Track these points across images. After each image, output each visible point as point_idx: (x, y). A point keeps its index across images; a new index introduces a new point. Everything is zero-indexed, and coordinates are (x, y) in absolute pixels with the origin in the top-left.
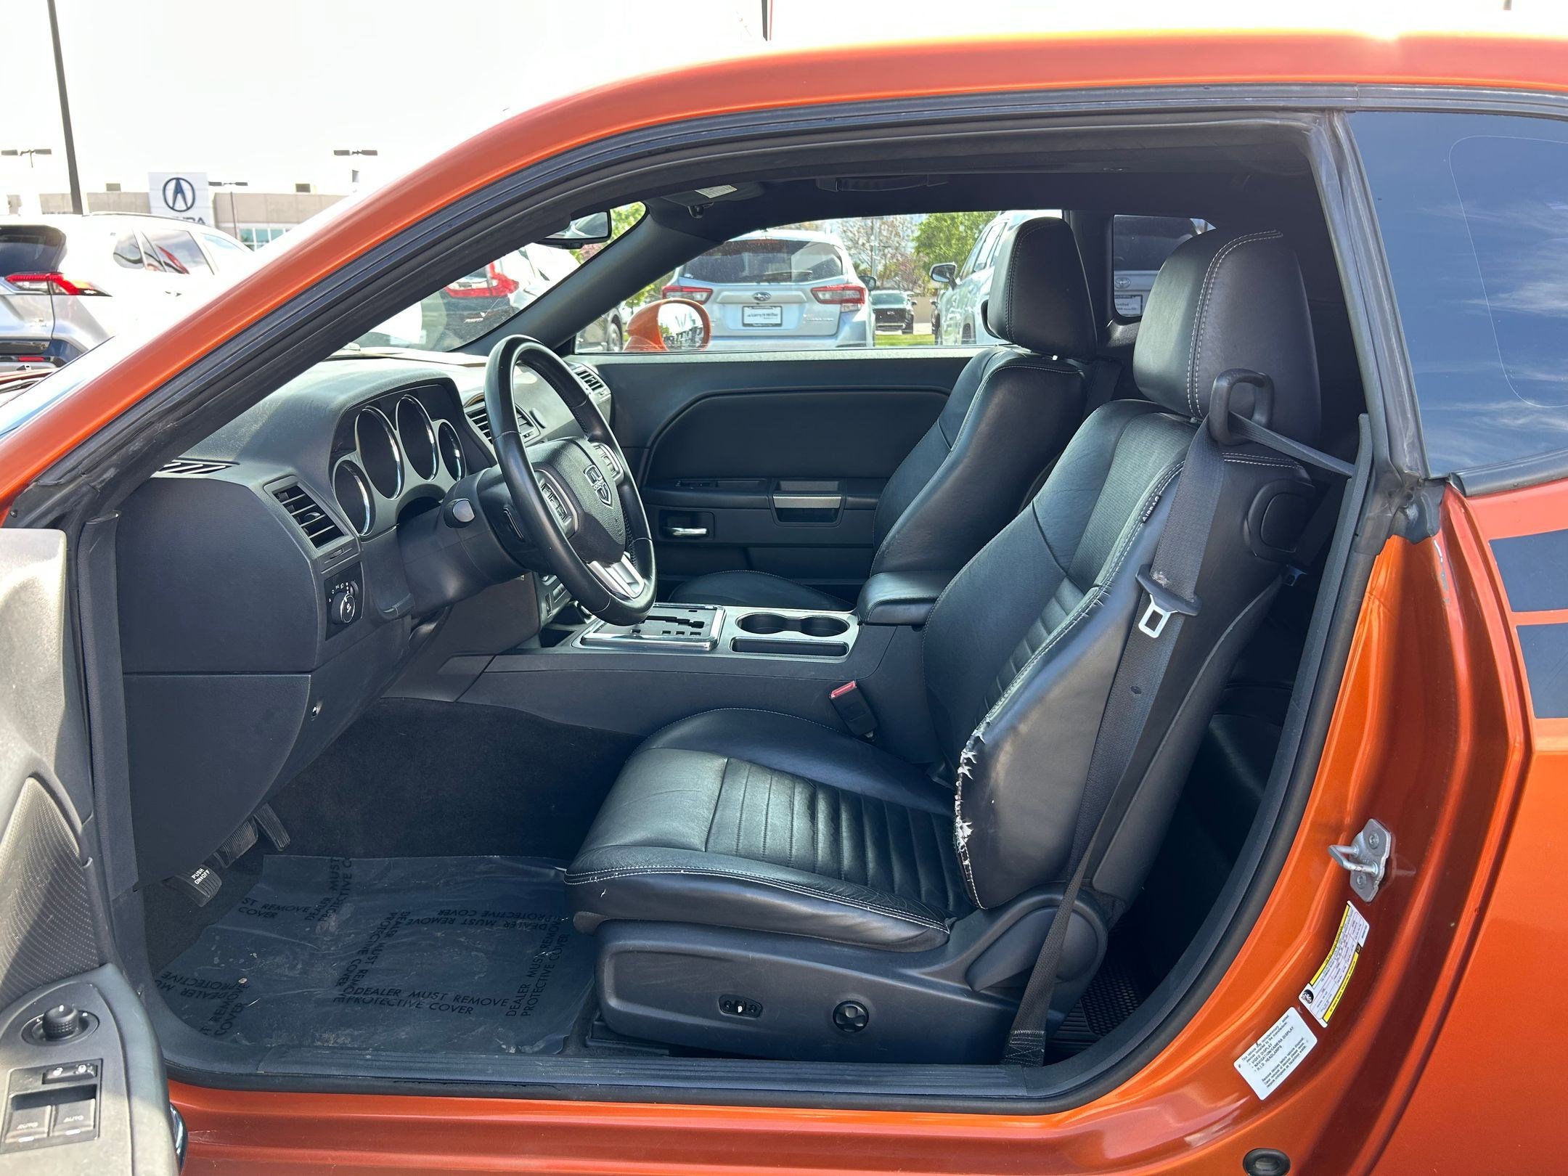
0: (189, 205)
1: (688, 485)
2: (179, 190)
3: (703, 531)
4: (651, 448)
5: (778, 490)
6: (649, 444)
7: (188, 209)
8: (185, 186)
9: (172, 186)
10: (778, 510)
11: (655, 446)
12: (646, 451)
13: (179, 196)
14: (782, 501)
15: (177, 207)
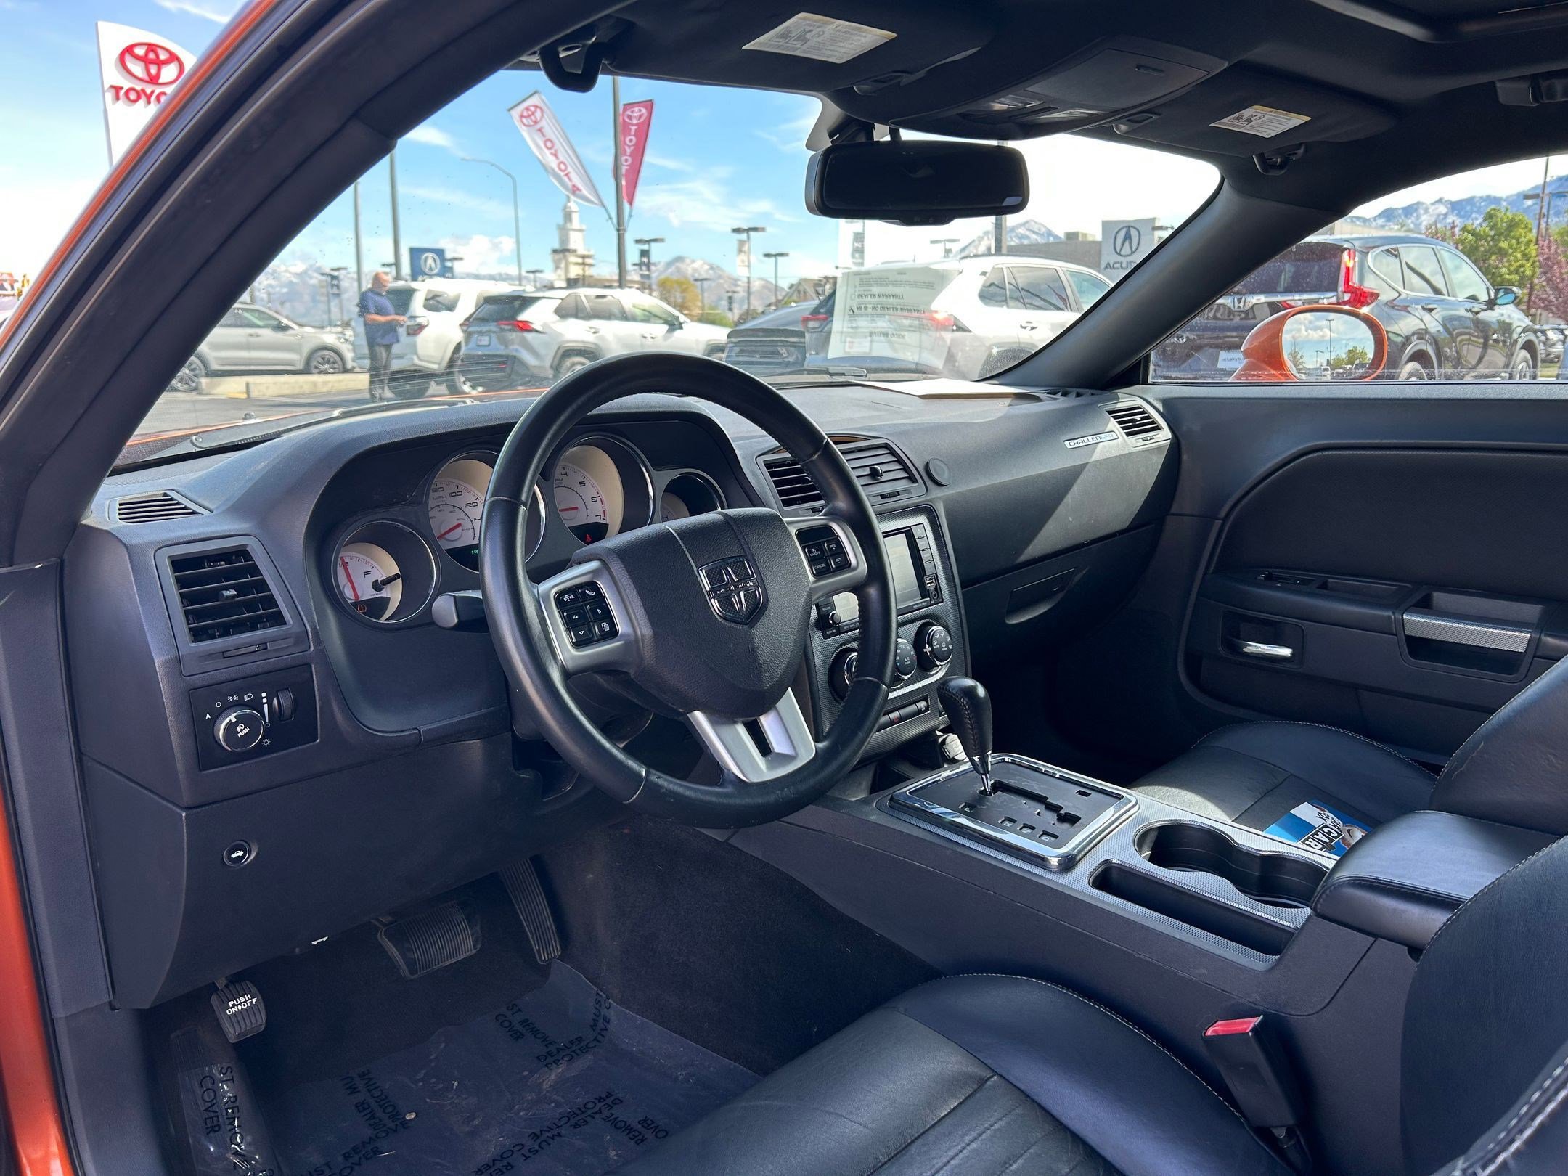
0: (1133, 250)
1: (1277, 579)
2: (1128, 237)
3: (1286, 652)
4: (1225, 520)
5: (1424, 606)
6: (1223, 513)
7: (1132, 253)
8: (1134, 233)
9: (1122, 234)
10: (1409, 639)
11: (1232, 518)
12: (1219, 523)
13: (1127, 242)
14: (1418, 623)
15: (1123, 253)
